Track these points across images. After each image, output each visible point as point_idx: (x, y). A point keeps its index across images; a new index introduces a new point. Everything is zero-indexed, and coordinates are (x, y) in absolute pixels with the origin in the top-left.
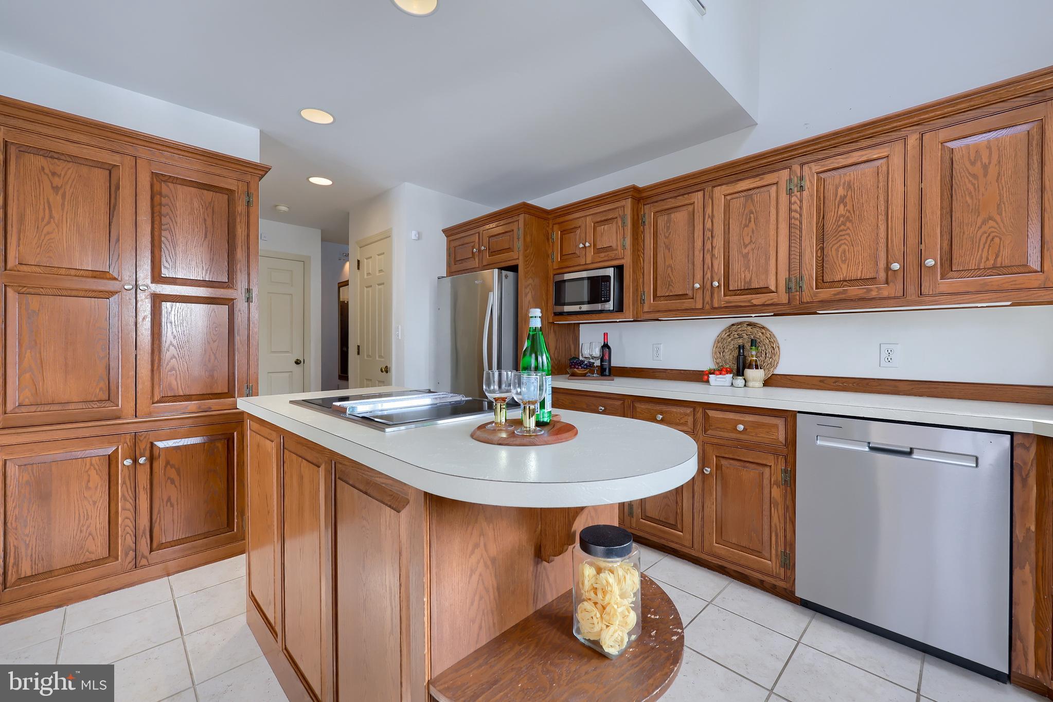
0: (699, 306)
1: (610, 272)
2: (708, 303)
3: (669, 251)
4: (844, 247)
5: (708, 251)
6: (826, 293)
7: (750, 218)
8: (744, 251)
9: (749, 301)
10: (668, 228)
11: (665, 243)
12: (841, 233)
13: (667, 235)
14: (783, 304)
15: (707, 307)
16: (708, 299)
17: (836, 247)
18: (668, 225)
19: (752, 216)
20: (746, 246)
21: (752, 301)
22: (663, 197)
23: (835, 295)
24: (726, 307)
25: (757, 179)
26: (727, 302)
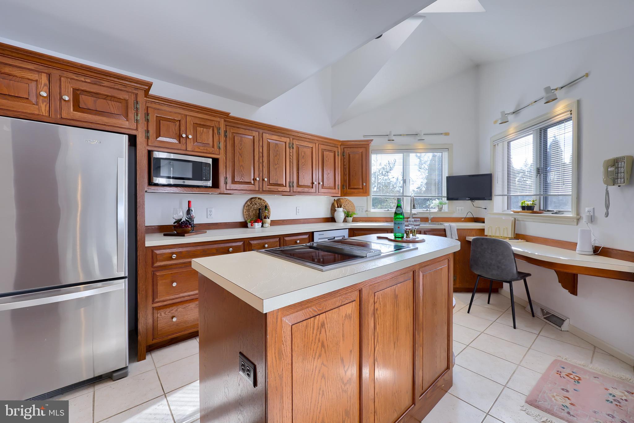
0: (257, 189)
1: (210, 161)
2: (261, 188)
3: (242, 157)
4: (304, 173)
5: (261, 162)
6: (299, 189)
7: (277, 153)
8: (276, 167)
9: (277, 189)
10: (241, 144)
11: (239, 153)
12: (303, 169)
13: (240, 148)
14: (288, 192)
15: (261, 190)
16: (261, 186)
17: (302, 173)
18: (241, 143)
19: (278, 152)
20: (276, 165)
21: (278, 189)
22: (239, 126)
23: (302, 190)
24: (268, 191)
25: (279, 137)
26: (269, 189)
